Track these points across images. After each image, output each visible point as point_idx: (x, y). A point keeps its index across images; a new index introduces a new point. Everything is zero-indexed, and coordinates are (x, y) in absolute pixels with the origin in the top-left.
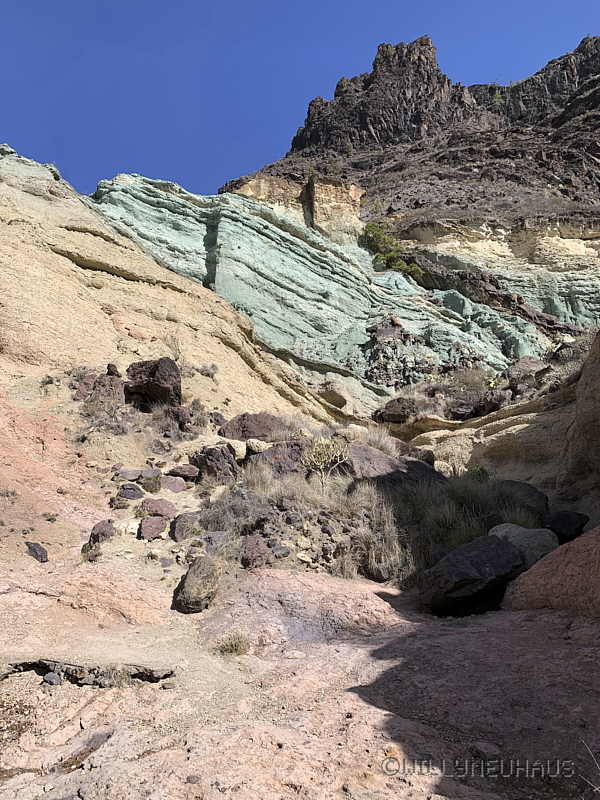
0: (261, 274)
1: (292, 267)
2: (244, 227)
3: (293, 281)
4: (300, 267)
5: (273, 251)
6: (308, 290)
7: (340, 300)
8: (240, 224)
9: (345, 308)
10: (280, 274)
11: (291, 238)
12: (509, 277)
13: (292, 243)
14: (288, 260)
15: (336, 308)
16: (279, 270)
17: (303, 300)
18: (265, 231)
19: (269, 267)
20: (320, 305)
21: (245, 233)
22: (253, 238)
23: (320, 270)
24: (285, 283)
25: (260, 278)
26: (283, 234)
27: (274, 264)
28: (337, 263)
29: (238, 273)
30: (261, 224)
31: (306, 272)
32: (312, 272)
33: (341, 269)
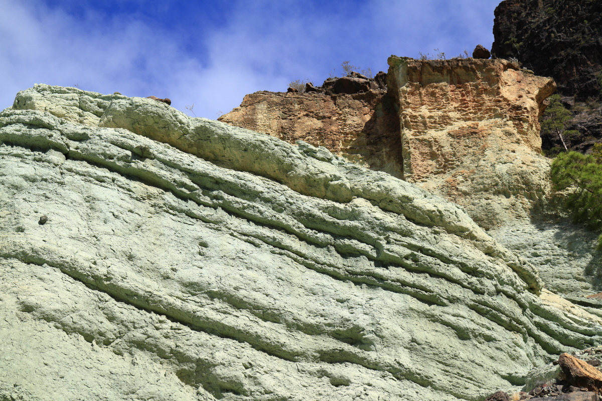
2: (70, 164)
3: (238, 304)
4: (264, 256)
5: (167, 220)
8: (55, 156)
10: (192, 288)
14: (222, 242)
15: (399, 374)
16: (190, 274)
19: (152, 270)
21: (68, 178)
22: (97, 190)
23: (337, 260)
26: (203, 166)
28: (393, 230)
29: (32, 300)
30: (123, 146)
31: (287, 269)
32: (309, 267)
33: (410, 246)
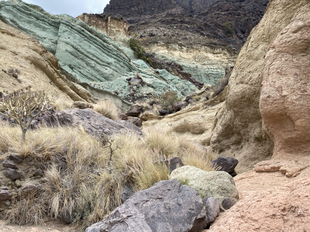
0: (79, 51)
1: (94, 50)
2: (72, 30)
3: (94, 56)
4: (98, 50)
5: (86, 42)
6: (101, 61)
7: (116, 66)
8: (70, 28)
9: (118, 70)
10: (88, 52)
11: (95, 37)
12: (186, 66)
13: (95, 39)
14: (93, 47)
15: (114, 70)
16: (88, 50)
17: (98, 65)
18: (82, 32)
19: (83, 48)
20: (106, 68)
21: (72, 32)
22: (76, 35)
23: (107, 52)
24: (90, 56)
25: (78, 53)
26: (91, 35)
27: (85, 47)
28: (115, 50)
29: (68, 49)
30: (80, 29)
31: (101, 52)
32: (104, 53)
33: (117, 53)
